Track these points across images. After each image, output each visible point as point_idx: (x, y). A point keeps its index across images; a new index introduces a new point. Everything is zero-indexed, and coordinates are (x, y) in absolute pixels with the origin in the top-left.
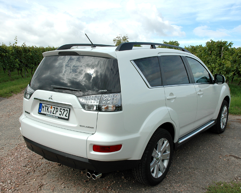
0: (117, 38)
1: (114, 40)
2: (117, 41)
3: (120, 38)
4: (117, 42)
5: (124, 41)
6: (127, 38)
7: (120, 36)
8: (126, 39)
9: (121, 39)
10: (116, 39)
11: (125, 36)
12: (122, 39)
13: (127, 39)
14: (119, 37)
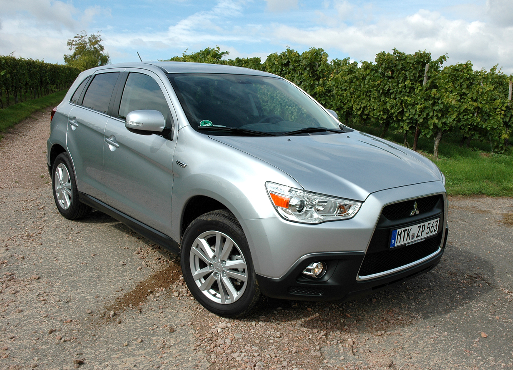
0: (77, 39)
1: (69, 43)
2: (76, 44)
3: (83, 39)
4: (77, 48)
5: (93, 45)
6: (98, 39)
7: (83, 35)
8: (97, 42)
9: (85, 40)
10: (73, 40)
11: (94, 36)
12: (88, 41)
13: (99, 41)
14: (82, 37)
